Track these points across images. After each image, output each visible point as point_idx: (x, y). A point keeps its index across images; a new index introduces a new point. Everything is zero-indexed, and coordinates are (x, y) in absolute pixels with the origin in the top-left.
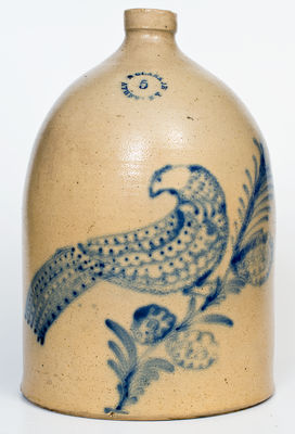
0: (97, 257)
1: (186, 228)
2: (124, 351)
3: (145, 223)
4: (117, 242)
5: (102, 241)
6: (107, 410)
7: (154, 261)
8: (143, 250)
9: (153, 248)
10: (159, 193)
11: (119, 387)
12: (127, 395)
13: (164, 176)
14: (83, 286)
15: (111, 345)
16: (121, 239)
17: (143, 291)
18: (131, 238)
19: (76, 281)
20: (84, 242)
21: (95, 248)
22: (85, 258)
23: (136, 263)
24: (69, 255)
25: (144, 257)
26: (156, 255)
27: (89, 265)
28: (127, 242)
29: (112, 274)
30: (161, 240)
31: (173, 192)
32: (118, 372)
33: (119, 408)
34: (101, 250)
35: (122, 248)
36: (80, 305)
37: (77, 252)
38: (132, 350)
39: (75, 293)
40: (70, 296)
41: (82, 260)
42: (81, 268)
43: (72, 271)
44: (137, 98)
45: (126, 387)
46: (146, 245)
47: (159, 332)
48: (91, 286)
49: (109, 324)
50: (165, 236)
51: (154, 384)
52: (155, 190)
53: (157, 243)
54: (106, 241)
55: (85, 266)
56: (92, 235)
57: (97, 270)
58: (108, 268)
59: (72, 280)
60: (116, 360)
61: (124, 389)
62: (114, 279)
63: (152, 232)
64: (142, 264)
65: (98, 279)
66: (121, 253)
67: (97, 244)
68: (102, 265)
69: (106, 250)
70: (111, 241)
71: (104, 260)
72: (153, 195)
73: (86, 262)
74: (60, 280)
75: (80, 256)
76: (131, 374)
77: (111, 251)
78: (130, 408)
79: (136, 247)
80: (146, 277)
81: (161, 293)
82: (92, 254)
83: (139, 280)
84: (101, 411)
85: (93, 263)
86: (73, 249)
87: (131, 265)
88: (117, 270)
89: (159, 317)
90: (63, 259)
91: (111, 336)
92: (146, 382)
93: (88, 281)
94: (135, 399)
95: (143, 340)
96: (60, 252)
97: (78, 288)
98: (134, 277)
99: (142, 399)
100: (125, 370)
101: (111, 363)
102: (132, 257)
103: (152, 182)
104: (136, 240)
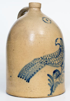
0: (46, 60)
1: (61, 52)
2: (52, 81)
3: (55, 51)
4: (50, 56)
5: (47, 56)
6: (48, 95)
7: (57, 60)
8: (55, 58)
9: (57, 57)
10: (57, 44)
11: (51, 89)
12: (52, 91)
13: (57, 41)
14: (42, 67)
15: (49, 80)
16: (51, 55)
17: (55, 67)
18: (53, 55)
19: (40, 66)
20: (42, 56)
21: (45, 58)
22: (42, 60)
23: (54, 60)
24: (38, 60)
25: (55, 59)
26: (57, 58)
27: (44, 62)
28: (52, 56)
29: (49, 64)
30: (58, 55)
31: (59, 44)
32: (50, 86)
33: (51, 94)
34: (46, 58)
35: (51, 57)
36: (41, 72)
37: (40, 59)
38: (53, 80)
39: (40, 69)
40: (38, 69)
41: (42, 61)
42: (41, 63)
43: (39, 64)
44: (48, 23)
45: (52, 89)
46: (55, 56)
47: (57, 76)
48: (44, 67)
49: (48, 75)
50: (58, 54)
51: (57, 87)
52: (56, 44)
53: (57, 56)
54: (48, 56)
55: (42, 62)
56: (44, 55)
57: (45, 63)
58: (48, 62)
59: (39, 66)
60: (50, 83)
61: (52, 90)
62: (49, 65)
63: (56, 53)
64: (55, 60)
65: (46, 65)
66: (51, 58)
67: (46, 57)
68: (47, 62)
69: (48, 58)
70: (49, 56)
71: (47, 60)
72: (56, 45)
73: (43, 61)
74: (35, 66)
75: (41, 60)
76: (53, 86)
77: (49, 58)
78: (53, 94)
79: (54, 57)
80: (55, 63)
81: (58, 67)
82: (44, 59)
83: (54, 64)
84: (47, 96)
85: (44, 61)
86: (39, 58)
87: (53, 61)
88: (50, 62)
89: (57, 72)
90: (36, 61)
91: (49, 78)
92: (56, 87)
93: (43, 65)
94: (54, 91)
95: (55, 78)
96: (35, 59)
97: (40, 68)
98: (53, 64)
99: (55, 91)
100: (52, 85)
101: (49, 84)
102: (53, 59)
103: (56, 42)
104: (54, 55)
